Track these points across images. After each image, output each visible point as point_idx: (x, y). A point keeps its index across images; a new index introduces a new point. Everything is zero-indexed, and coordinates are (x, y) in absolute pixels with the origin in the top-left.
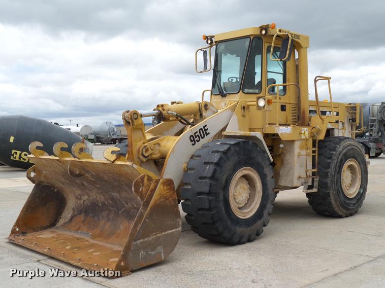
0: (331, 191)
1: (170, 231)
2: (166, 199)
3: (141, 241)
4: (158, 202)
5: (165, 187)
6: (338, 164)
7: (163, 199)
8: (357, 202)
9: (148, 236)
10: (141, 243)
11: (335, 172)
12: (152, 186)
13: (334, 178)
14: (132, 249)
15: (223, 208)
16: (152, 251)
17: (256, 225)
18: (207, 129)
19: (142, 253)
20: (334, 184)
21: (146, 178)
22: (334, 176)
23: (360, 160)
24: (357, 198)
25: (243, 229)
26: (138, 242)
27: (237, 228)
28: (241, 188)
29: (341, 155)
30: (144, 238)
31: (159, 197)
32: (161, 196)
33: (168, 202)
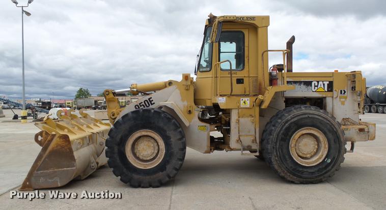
0: (273, 157)
1: (65, 169)
2: (62, 147)
3: (42, 171)
4: (55, 149)
5: (61, 140)
6: (282, 132)
7: (59, 147)
8: (318, 171)
9: (47, 169)
10: (41, 173)
11: (277, 139)
12: (49, 138)
13: (276, 145)
14: (34, 175)
15: (118, 159)
16: (49, 179)
17: (157, 175)
18: (152, 101)
19: (42, 180)
20: (276, 151)
21: (44, 132)
22: (276, 143)
23: (325, 129)
24: (321, 167)
25: (141, 177)
26: (39, 172)
27: (133, 175)
28: (144, 145)
29: (289, 123)
30: (44, 170)
31: (56, 146)
32: (58, 145)
33: (63, 149)
